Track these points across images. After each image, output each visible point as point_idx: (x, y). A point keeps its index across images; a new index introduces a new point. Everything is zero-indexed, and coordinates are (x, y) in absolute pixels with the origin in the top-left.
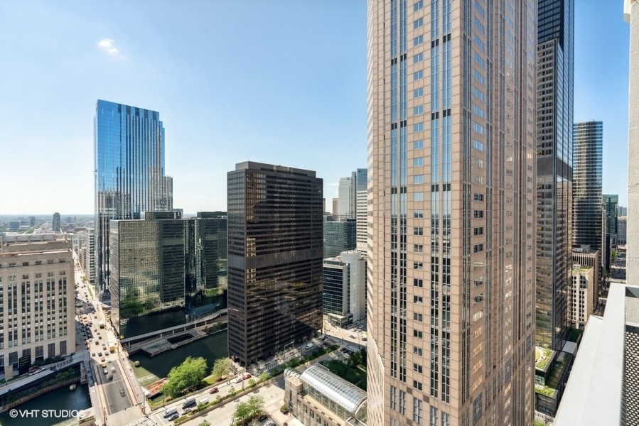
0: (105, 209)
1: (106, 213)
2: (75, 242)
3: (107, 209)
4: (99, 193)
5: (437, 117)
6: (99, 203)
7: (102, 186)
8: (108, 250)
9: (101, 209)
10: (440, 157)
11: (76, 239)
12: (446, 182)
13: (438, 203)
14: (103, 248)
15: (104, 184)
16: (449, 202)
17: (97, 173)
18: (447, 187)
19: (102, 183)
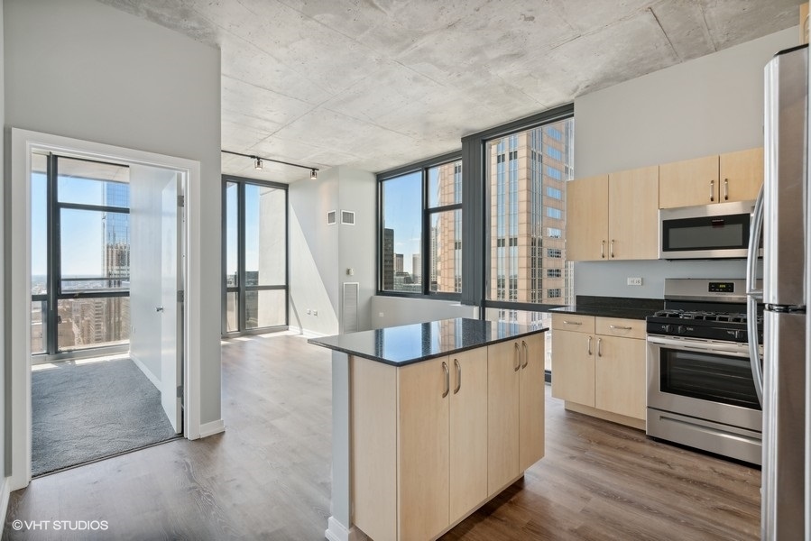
0: (115, 267)
1: (117, 272)
2: (77, 311)
3: (117, 268)
4: (108, 247)
5: (503, 160)
6: (108, 260)
7: (112, 237)
8: (119, 322)
9: (110, 268)
10: (506, 206)
11: (76, 307)
12: (512, 236)
13: (504, 260)
14: (113, 319)
15: (114, 236)
16: (516, 259)
17: (105, 221)
18: (513, 242)
19: (112, 234)
